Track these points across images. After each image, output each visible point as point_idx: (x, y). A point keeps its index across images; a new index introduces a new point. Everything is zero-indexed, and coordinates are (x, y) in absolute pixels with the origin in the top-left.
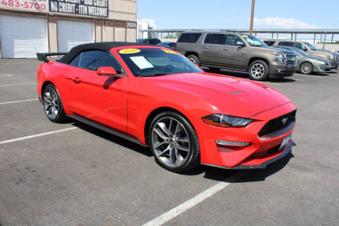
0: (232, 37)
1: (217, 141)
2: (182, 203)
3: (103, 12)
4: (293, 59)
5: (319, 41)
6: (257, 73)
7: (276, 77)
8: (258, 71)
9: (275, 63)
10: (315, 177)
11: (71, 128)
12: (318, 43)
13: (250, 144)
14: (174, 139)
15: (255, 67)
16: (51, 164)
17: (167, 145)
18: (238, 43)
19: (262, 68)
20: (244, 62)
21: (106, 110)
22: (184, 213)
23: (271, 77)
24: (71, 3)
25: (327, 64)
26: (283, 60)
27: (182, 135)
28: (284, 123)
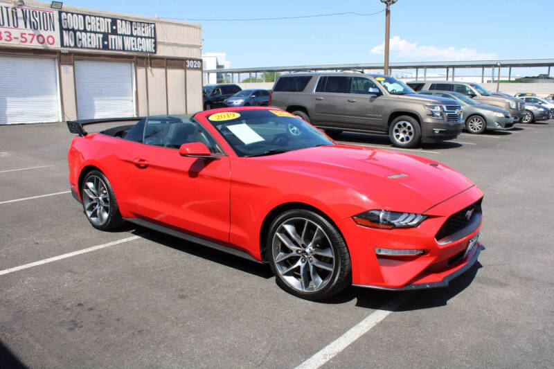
0: (359, 82)
1: (377, 250)
2: (328, 344)
3: (147, 46)
4: (456, 112)
5: (490, 79)
6: (402, 136)
7: (433, 141)
8: (404, 132)
9: (429, 120)
10: (513, 294)
11: (130, 238)
12: (488, 82)
13: (425, 252)
14: (307, 250)
15: (399, 126)
16: (114, 297)
17: (296, 259)
18: (371, 90)
19: (409, 128)
20: (382, 119)
21: (184, 206)
22: (334, 359)
23: (424, 141)
24: (95, 33)
25: (507, 117)
26: (441, 115)
27: (322, 245)
28: (468, 218)
